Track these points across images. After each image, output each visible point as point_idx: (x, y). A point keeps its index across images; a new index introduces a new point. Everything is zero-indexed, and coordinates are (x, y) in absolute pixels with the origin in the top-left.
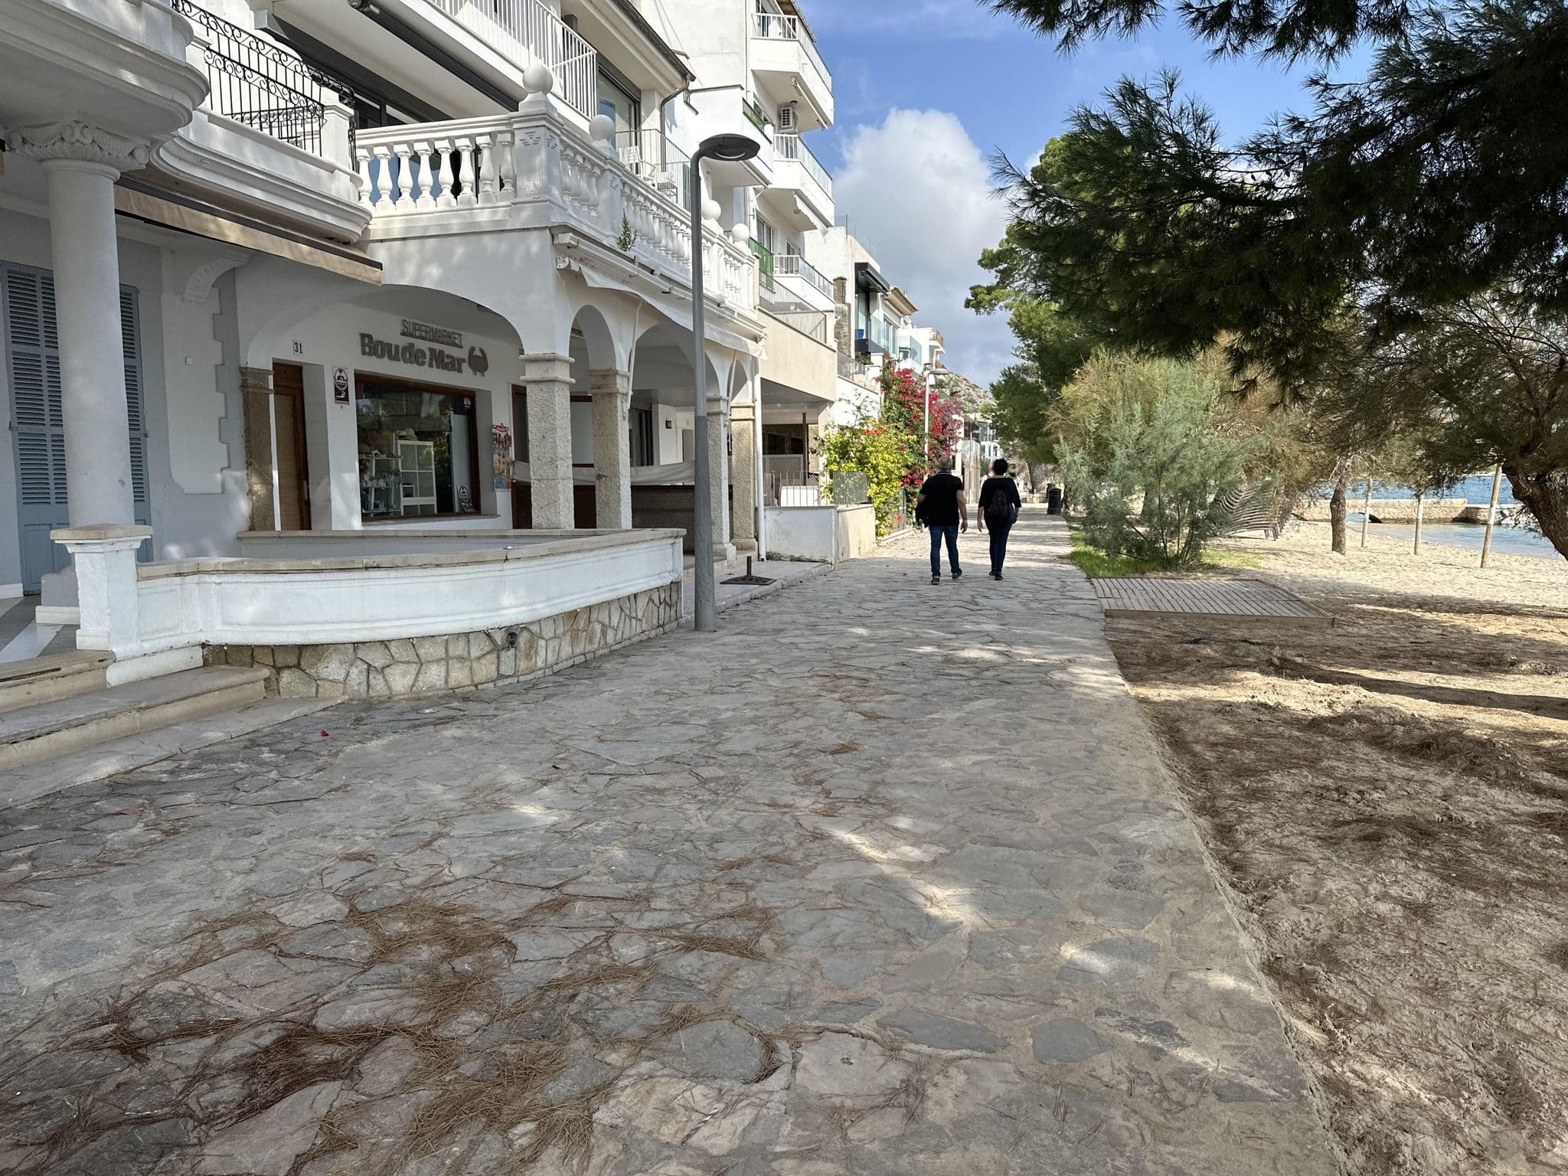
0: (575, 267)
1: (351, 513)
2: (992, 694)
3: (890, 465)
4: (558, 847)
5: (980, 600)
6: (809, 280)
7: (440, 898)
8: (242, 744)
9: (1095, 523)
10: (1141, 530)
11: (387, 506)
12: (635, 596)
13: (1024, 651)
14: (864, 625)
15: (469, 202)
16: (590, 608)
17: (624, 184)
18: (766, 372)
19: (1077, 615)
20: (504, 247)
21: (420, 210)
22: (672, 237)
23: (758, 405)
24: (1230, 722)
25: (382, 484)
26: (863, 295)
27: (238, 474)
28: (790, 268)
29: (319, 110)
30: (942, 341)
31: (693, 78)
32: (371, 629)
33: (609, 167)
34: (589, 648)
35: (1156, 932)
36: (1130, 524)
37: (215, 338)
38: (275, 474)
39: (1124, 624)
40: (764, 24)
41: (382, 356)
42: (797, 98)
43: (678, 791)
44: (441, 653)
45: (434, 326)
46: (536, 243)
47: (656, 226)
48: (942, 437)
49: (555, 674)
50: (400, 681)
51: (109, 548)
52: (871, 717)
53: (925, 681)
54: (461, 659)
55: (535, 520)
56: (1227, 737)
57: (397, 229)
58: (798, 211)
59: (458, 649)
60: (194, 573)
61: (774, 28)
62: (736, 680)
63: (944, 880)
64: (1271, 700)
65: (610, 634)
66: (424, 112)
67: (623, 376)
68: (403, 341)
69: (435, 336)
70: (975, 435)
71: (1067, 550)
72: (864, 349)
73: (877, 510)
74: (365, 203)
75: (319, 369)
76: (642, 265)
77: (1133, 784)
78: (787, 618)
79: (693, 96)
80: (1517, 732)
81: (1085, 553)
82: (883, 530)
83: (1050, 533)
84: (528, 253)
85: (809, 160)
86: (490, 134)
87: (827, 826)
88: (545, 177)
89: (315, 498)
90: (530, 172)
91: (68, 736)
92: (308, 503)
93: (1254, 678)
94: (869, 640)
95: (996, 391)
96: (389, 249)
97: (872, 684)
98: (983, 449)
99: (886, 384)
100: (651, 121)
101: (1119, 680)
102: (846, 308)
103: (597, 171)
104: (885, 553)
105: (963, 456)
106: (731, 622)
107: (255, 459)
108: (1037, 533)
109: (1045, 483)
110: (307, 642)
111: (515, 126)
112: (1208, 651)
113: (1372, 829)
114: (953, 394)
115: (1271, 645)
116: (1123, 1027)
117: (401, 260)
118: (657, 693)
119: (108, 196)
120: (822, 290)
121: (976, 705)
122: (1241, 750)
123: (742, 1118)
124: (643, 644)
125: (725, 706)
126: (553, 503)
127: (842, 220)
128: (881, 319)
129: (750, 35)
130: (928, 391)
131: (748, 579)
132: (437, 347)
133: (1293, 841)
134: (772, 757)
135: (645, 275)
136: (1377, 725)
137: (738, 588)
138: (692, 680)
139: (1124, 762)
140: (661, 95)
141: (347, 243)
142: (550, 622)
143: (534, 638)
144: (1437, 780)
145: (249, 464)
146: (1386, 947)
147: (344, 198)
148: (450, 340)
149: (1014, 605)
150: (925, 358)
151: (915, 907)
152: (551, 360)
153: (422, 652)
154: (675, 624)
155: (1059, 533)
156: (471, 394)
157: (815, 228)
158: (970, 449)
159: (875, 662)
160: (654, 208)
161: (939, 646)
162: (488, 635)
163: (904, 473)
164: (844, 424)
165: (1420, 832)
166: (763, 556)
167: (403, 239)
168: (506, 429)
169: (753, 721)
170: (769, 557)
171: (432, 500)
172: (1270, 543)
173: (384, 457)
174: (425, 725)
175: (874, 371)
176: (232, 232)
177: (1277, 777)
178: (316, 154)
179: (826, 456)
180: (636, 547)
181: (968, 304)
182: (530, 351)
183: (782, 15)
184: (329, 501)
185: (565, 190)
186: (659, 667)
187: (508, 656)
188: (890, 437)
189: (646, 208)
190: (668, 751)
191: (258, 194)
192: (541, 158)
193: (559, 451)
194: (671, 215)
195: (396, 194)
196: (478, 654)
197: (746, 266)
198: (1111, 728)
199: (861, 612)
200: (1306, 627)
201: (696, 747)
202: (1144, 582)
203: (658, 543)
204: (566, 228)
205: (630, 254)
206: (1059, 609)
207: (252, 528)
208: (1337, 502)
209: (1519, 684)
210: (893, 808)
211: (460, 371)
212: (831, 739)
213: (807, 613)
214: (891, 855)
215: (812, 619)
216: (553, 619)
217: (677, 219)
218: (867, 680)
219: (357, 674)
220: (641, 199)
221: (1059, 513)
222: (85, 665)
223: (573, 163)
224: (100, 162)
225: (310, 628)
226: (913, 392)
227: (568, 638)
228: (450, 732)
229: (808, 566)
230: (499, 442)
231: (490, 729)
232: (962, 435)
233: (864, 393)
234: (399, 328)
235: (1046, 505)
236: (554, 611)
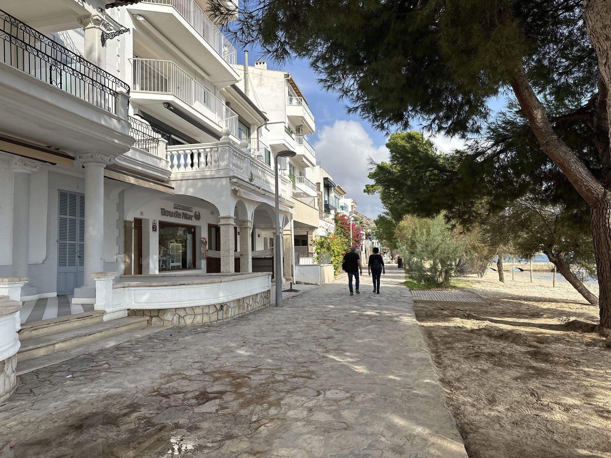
0: (237, 188)
1: (155, 268)
2: (374, 324)
3: (338, 250)
4: (252, 359)
5: (371, 297)
6: (308, 185)
7: (226, 369)
8: (147, 338)
9: (412, 271)
10: (429, 273)
11: (166, 266)
12: (257, 294)
13: (386, 312)
14: (332, 305)
15: (203, 169)
16: (244, 298)
17: (251, 161)
18: (295, 218)
19: (405, 302)
20: (214, 183)
21: (187, 171)
22: (265, 176)
23: (293, 230)
24: (447, 331)
25: (165, 258)
26: (326, 188)
27: (121, 256)
28: (301, 181)
29: (158, 141)
30: (356, 203)
31: (268, 120)
32: (181, 304)
33: (246, 156)
34: (243, 311)
35: (414, 373)
36: (425, 271)
37: (117, 211)
38: (133, 256)
39: (420, 305)
40: (291, 100)
41: (168, 216)
42: (302, 124)
43: (282, 348)
44: (201, 312)
45: (184, 205)
46: (224, 182)
47: (260, 173)
48: (357, 240)
49: (234, 319)
50: (189, 321)
51: (106, 279)
52: (337, 330)
53: (353, 320)
54: (207, 314)
55: (222, 270)
56: (444, 335)
57: (179, 177)
58: (303, 162)
59: (206, 310)
60: (127, 287)
61: (294, 101)
62: (292, 321)
63: (359, 365)
64: (461, 325)
65: (249, 307)
66: (191, 141)
67: (250, 222)
68: (174, 210)
69: (185, 208)
70: (369, 238)
71: (404, 281)
72: (328, 208)
73: (335, 266)
74: (169, 169)
75: (148, 220)
76: (256, 187)
77: (414, 345)
78: (306, 303)
79: (267, 125)
80: (532, 333)
81: (410, 282)
82: (337, 273)
83: (398, 275)
84: (222, 184)
85: (307, 145)
86: (210, 148)
87: (327, 355)
88: (228, 162)
89: (144, 263)
90: (223, 160)
91: (98, 335)
92: (141, 265)
93: (458, 319)
94: (334, 309)
95: (376, 222)
96: (176, 183)
97: (336, 321)
98: (373, 243)
99: (336, 221)
100: (254, 135)
101: (415, 320)
102: (321, 193)
103: (243, 158)
104: (337, 282)
105: (365, 246)
106: (287, 304)
107: (127, 251)
108: (393, 275)
109: (397, 256)
110: (161, 308)
111: (219, 146)
112: (445, 312)
113: (477, 354)
114: (361, 223)
115: (466, 311)
116: (402, 388)
117: (180, 186)
118: (269, 324)
119: (102, 172)
120: (312, 188)
121: (369, 327)
122: (448, 338)
123: (314, 401)
124: (260, 311)
125: (290, 327)
126: (228, 264)
127: (318, 163)
128: (333, 197)
129: (286, 104)
130: (351, 223)
131: (291, 290)
132: (185, 212)
133: (457, 358)
134: (308, 340)
135: (257, 190)
136: (490, 331)
137: (288, 293)
138: (279, 321)
139: (412, 340)
140: (257, 126)
141: (163, 181)
142: (233, 302)
143: (228, 307)
144: (502, 344)
145: (125, 252)
146: (473, 378)
147: (164, 168)
148: (189, 210)
149: (384, 299)
150: (350, 210)
151: (352, 370)
152: (228, 218)
153: (195, 311)
154: (269, 305)
155: (401, 275)
156: (194, 227)
157: (309, 167)
158: (368, 243)
159: (337, 315)
160: (260, 168)
161: (358, 311)
162: (215, 306)
163: (344, 253)
164: (322, 235)
165: (491, 355)
166: (295, 282)
167: (181, 180)
168: (205, 239)
169: (300, 331)
170: (297, 283)
171: (180, 264)
172: (479, 279)
173: (166, 249)
174: (200, 333)
175: (332, 216)
176: (132, 180)
177: (457, 344)
178: (156, 155)
179: (315, 247)
180: (257, 278)
181: (365, 191)
182: (222, 215)
183: (297, 97)
184: (149, 264)
185: (234, 164)
186: (266, 318)
187: (220, 313)
188: (338, 240)
189: (257, 168)
190: (276, 339)
191: (140, 168)
192: (227, 156)
193: (230, 246)
194: (265, 169)
195: (179, 166)
196: (212, 312)
197: (288, 184)
198: (410, 332)
199: (331, 301)
200: (481, 306)
201: (285, 338)
202: (429, 292)
203: (264, 277)
204: (235, 177)
205: (253, 183)
206: (399, 300)
207: (125, 274)
208: (499, 263)
209: (541, 321)
210: (344, 351)
211: (192, 220)
212: (325, 336)
213: (312, 301)
214: (345, 360)
215: (315, 303)
216: (233, 301)
217: (266, 170)
218: (335, 320)
219: (176, 318)
220: (256, 165)
221: (402, 267)
222: (98, 315)
223: (236, 156)
224: (102, 163)
225: (162, 304)
226: (346, 223)
227: (237, 308)
228: (208, 334)
229: (311, 286)
230: (203, 243)
231: (221, 334)
232: (365, 238)
233: (329, 224)
234: (173, 206)
235: (397, 265)
236: (234, 299)
